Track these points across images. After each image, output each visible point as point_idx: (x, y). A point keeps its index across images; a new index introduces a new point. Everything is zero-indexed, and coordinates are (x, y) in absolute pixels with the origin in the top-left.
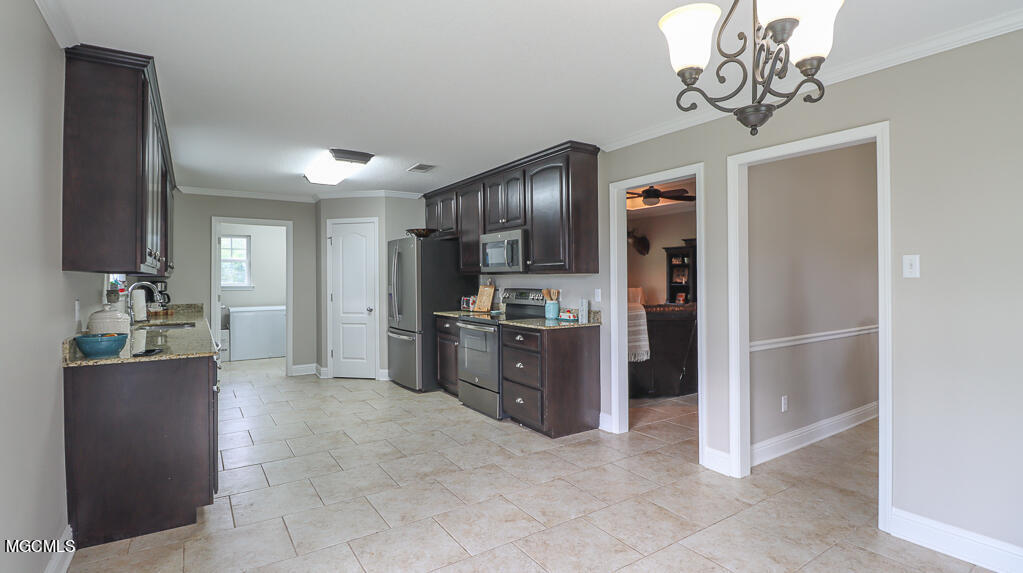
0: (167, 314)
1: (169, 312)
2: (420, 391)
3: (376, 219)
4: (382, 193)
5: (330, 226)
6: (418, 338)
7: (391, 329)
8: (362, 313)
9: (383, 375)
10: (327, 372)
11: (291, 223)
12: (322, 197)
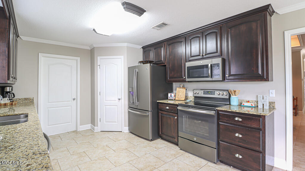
0: (12, 104)
1: (14, 103)
2: (152, 140)
3: (122, 57)
4: (125, 44)
5: (99, 60)
6: (150, 114)
7: (130, 107)
8: (115, 101)
9: (126, 130)
10: (98, 129)
11: (79, 59)
12: (95, 46)
